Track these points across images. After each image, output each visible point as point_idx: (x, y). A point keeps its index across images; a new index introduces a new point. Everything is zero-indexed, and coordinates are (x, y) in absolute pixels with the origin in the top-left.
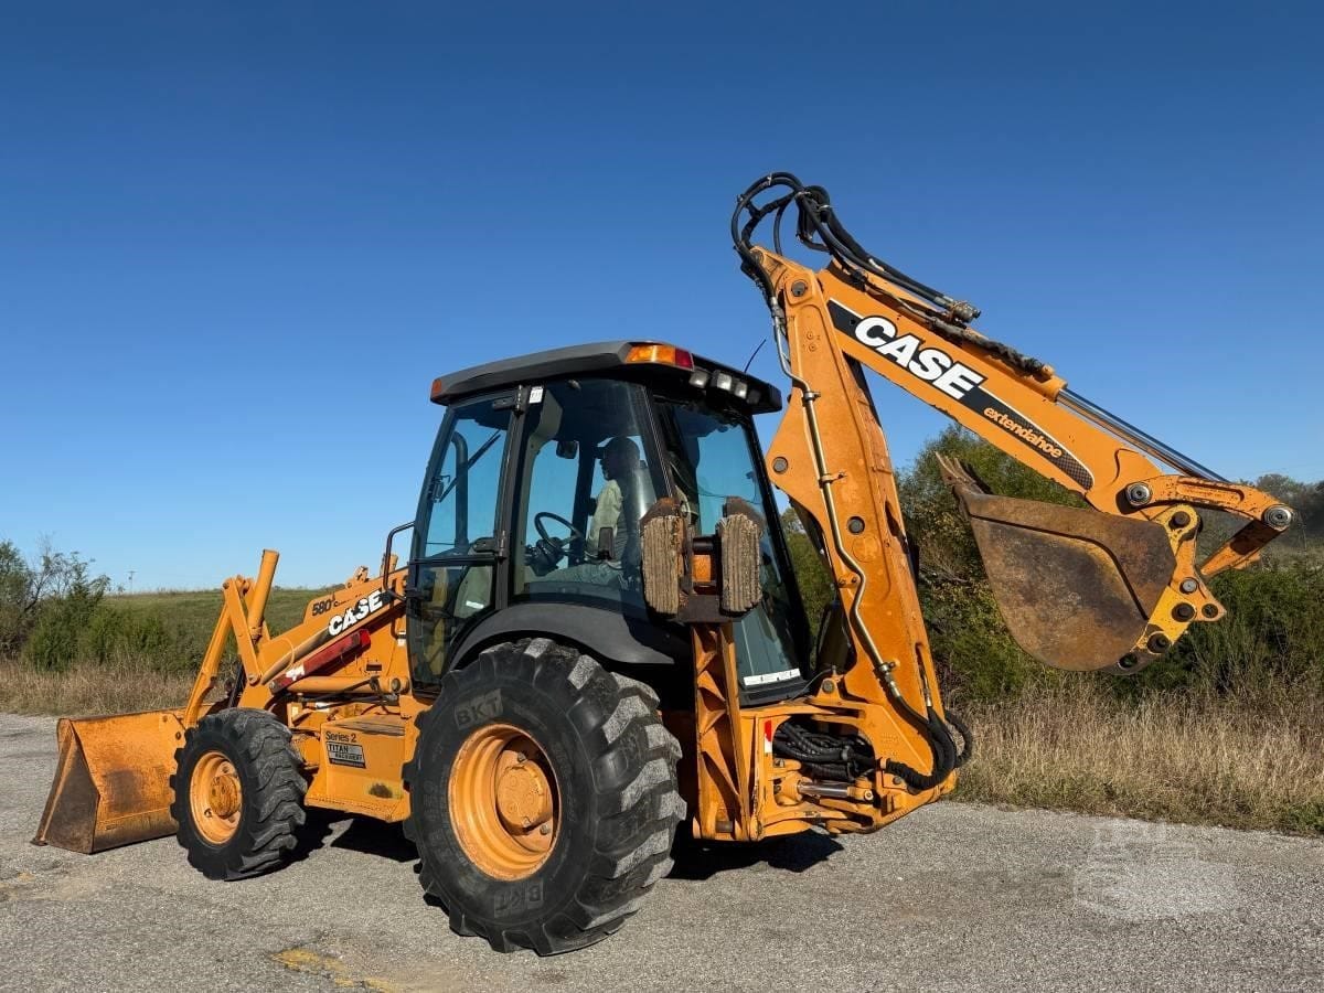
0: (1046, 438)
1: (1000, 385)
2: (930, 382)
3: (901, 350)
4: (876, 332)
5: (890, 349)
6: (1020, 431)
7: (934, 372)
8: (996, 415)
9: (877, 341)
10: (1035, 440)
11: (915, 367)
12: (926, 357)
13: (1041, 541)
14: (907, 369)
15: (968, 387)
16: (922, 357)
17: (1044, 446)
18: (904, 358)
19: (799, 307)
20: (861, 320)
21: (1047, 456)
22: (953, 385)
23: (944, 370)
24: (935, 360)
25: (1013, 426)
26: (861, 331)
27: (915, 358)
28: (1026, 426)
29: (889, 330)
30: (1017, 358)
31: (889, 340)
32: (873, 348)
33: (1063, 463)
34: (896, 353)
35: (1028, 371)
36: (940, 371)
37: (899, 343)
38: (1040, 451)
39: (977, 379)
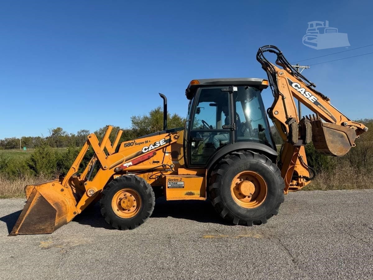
0: (329, 112)
1: (321, 101)
2: (308, 98)
3: (302, 91)
4: (296, 86)
5: (299, 90)
6: (324, 110)
7: (308, 96)
8: (320, 107)
9: (297, 88)
10: (327, 113)
11: (304, 95)
12: (307, 93)
13: (335, 131)
14: (303, 95)
15: (315, 100)
16: (306, 93)
17: (328, 114)
18: (302, 93)
19: (281, 78)
20: (293, 83)
21: (329, 115)
22: (312, 100)
23: (310, 96)
24: (309, 94)
25: (323, 109)
26: (293, 85)
27: (305, 93)
28: (326, 110)
29: (299, 86)
30: (324, 96)
31: (299, 88)
32: (296, 89)
33: (332, 117)
34: (301, 91)
35: (325, 98)
36: (309, 96)
37: (301, 89)
38: (328, 115)
39: (317, 99)
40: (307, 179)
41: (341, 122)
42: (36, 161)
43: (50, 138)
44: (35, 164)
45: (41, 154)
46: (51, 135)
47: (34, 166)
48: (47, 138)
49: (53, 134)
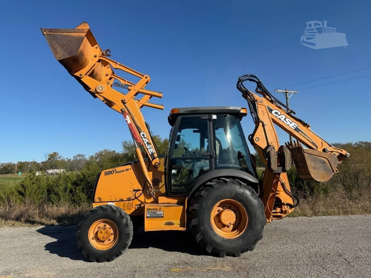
0: (310, 138)
1: (301, 127)
2: (288, 125)
3: (282, 117)
4: (276, 113)
5: (279, 117)
6: (305, 137)
7: (289, 123)
8: (301, 133)
9: (277, 115)
10: (308, 139)
11: (284, 121)
12: (287, 120)
13: (316, 158)
14: (283, 122)
15: (295, 127)
16: (286, 120)
17: (309, 140)
18: (283, 119)
19: (260, 105)
20: (273, 110)
21: (310, 142)
22: (292, 126)
23: (291, 123)
24: (289, 121)
25: (304, 136)
26: (273, 112)
27: (285, 120)
28: (307, 136)
29: (279, 113)
30: (304, 123)
31: (279, 115)
32: (276, 116)
33: (313, 143)
34: (281, 118)
36: (290, 123)
38: (309, 141)
39: (297, 126)
40: (291, 206)
41: (323, 148)
42: (25, 187)
43: (46, 162)
44: (25, 190)
45: (31, 179)
46: (47, 159)
47: (23, 192)
48: (43, 163)
49: (49, 159)
